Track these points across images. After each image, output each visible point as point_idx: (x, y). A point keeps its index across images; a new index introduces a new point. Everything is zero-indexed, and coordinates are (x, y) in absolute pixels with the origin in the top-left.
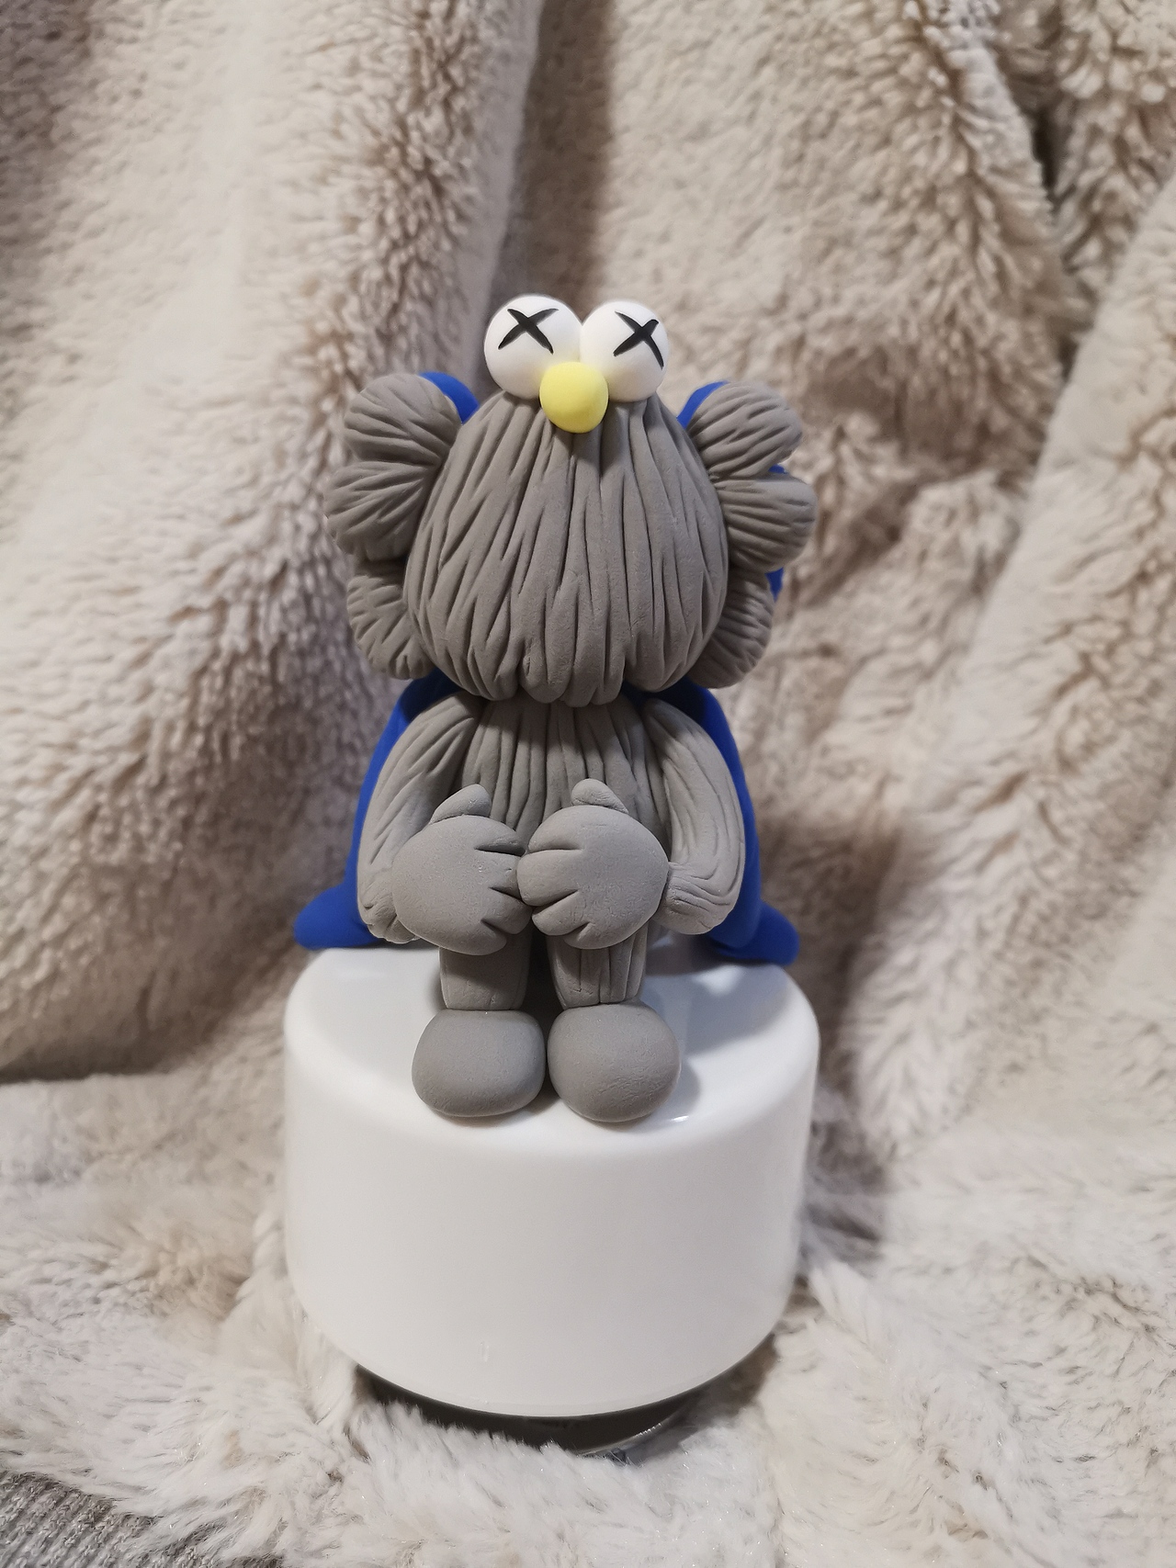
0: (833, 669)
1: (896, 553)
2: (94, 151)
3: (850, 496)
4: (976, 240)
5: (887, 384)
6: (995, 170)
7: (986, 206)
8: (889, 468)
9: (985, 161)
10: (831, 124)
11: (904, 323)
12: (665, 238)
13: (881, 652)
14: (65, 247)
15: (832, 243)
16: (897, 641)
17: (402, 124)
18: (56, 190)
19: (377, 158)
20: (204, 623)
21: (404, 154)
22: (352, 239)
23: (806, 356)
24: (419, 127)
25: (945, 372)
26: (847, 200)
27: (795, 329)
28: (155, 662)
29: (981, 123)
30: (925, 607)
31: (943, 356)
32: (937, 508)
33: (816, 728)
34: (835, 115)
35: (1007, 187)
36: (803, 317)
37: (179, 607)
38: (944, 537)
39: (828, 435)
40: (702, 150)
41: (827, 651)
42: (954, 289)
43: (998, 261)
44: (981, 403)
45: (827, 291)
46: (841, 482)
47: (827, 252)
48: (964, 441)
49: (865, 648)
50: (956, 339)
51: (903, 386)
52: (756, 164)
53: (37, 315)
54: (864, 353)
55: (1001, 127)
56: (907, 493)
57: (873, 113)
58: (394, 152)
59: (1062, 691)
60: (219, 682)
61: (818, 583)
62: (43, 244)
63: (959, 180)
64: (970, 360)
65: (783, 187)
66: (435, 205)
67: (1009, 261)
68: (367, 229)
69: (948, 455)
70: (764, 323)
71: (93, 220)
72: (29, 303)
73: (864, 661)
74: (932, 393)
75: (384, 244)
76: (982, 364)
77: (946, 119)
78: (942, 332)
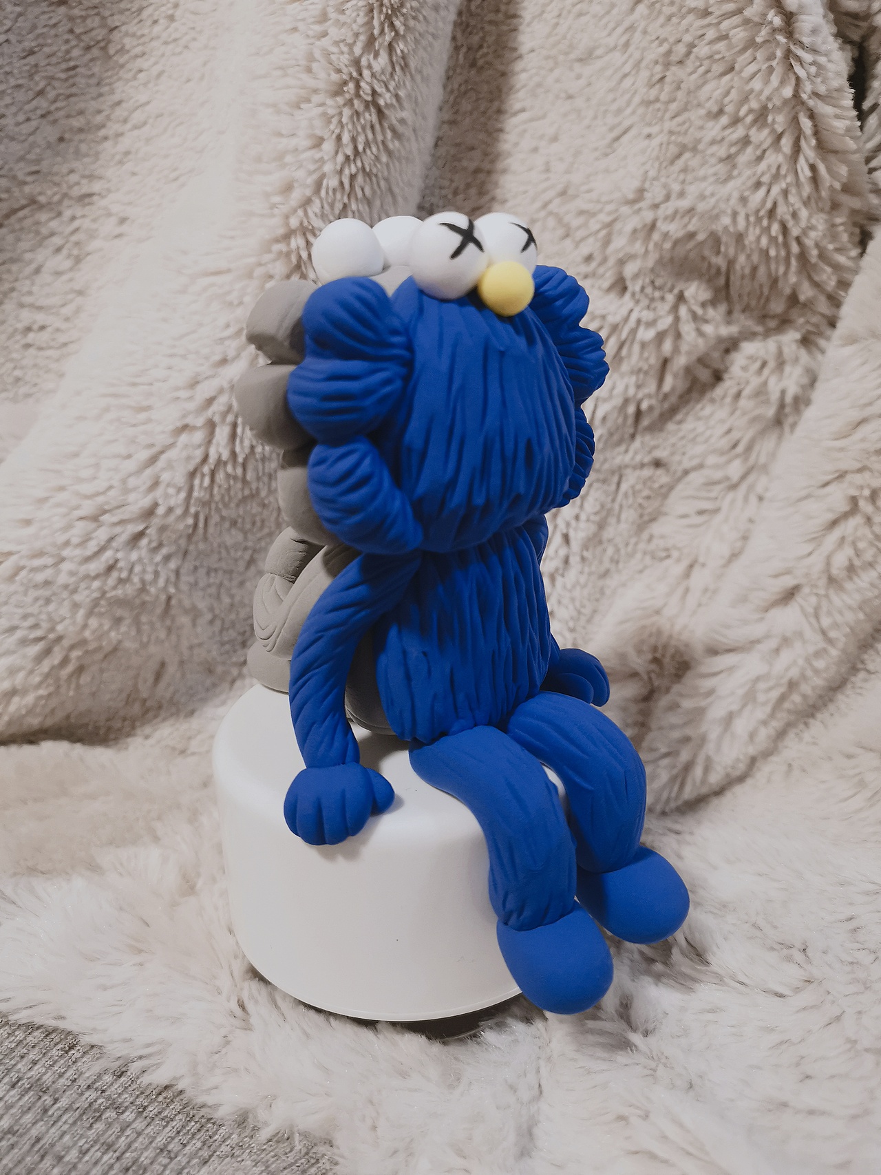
0: (662, 478)
1: (719, 391)
2: (139, 63)
3: (684, 347)
4: (797, 149)
5: (720, 261)
6: (816, 94)
7: (806, 124)
8: (717, 327)
9: (808, 87)
10: (688, 54)
11: (735, 215)
12: (555, 139)
13: (701, 466)
14: (119, 135)
15: (683, 149)
16: (712, 460)
17: (357, 63)
18: (112, 92)
19: (338, 91)
20: (199, 436)
21: (358, 87)
22: (317, 155)
23: (656, 236)
24: (370, 67)
25: (765, 253)
26: (696, 115)
27: (648, 216)
28: (161, 463)
29: (807, 57)
30: (735, 435)
31: (764, 241)
32: (752, 358)
33: (645, 522)
34: (692, 46)
35: (824, 109)
36: (656, 206)
37: (179, 424)
38: (755, 382)
39: (670, 298)
40: (587, 70)
41: (657, 464)
42: (776, 190)
43: (813, 168)
44: (793, 279)
45: (676, 187)
46: (678, 336)
47: (679, 156)
48: (777, 307)
49: (687, 464)
50: (775, 229)
51: (731, 263)
52: (627, 83)
53: (97, 187)
54: (701, 237)
55: (822, 60)
56: (730, 346)
57: (721, 46)
58: (351, 85)
59: (834, 523)
60: (207, 481)
61: (656, 413)
62: (102, 133)
63: (786, 102)
64: (786, 245)
65: (647, 103)
66: (377, 127)
67: (822, 168)
68: (328, 146)
69: (763, 318)
70: (625, 210)
71: (138, 117)
72: (91, 177)
73: (686, 472)
74: (754, 269)
75: (340, 158)
76: (795, 249)
77: (779, 53)
78: (765, 223)
